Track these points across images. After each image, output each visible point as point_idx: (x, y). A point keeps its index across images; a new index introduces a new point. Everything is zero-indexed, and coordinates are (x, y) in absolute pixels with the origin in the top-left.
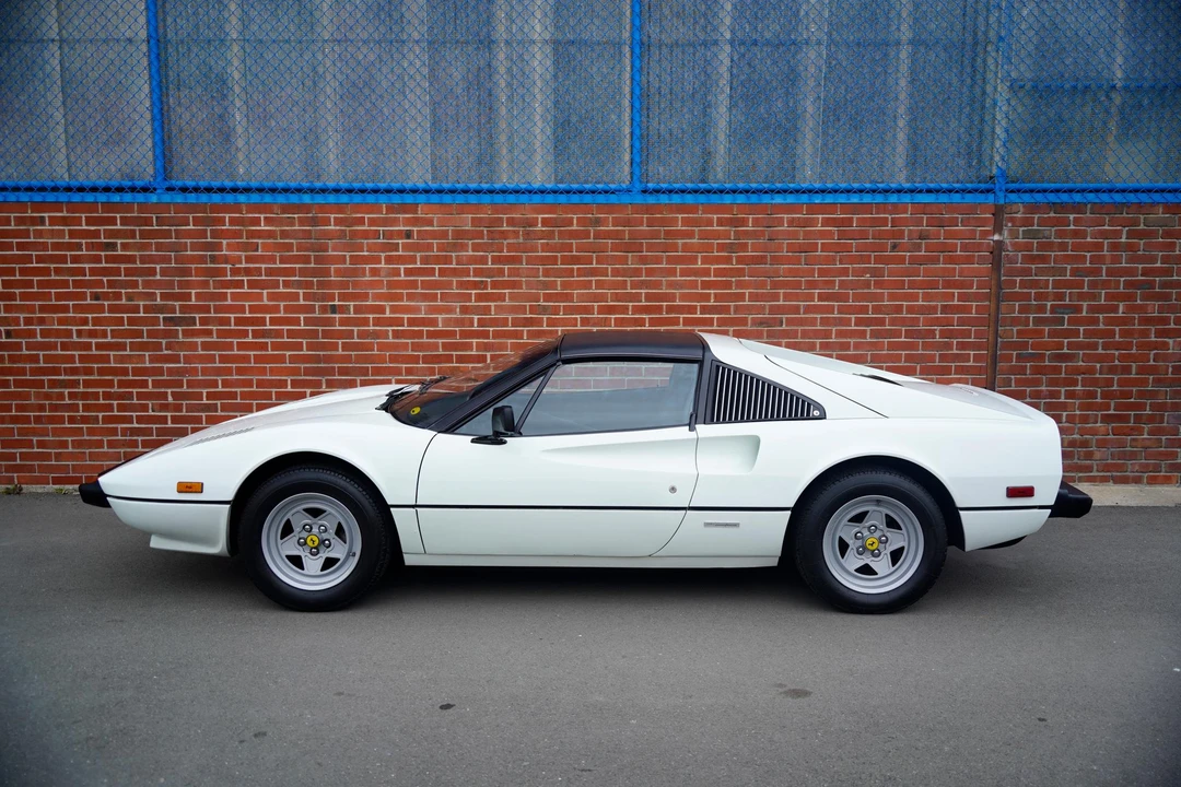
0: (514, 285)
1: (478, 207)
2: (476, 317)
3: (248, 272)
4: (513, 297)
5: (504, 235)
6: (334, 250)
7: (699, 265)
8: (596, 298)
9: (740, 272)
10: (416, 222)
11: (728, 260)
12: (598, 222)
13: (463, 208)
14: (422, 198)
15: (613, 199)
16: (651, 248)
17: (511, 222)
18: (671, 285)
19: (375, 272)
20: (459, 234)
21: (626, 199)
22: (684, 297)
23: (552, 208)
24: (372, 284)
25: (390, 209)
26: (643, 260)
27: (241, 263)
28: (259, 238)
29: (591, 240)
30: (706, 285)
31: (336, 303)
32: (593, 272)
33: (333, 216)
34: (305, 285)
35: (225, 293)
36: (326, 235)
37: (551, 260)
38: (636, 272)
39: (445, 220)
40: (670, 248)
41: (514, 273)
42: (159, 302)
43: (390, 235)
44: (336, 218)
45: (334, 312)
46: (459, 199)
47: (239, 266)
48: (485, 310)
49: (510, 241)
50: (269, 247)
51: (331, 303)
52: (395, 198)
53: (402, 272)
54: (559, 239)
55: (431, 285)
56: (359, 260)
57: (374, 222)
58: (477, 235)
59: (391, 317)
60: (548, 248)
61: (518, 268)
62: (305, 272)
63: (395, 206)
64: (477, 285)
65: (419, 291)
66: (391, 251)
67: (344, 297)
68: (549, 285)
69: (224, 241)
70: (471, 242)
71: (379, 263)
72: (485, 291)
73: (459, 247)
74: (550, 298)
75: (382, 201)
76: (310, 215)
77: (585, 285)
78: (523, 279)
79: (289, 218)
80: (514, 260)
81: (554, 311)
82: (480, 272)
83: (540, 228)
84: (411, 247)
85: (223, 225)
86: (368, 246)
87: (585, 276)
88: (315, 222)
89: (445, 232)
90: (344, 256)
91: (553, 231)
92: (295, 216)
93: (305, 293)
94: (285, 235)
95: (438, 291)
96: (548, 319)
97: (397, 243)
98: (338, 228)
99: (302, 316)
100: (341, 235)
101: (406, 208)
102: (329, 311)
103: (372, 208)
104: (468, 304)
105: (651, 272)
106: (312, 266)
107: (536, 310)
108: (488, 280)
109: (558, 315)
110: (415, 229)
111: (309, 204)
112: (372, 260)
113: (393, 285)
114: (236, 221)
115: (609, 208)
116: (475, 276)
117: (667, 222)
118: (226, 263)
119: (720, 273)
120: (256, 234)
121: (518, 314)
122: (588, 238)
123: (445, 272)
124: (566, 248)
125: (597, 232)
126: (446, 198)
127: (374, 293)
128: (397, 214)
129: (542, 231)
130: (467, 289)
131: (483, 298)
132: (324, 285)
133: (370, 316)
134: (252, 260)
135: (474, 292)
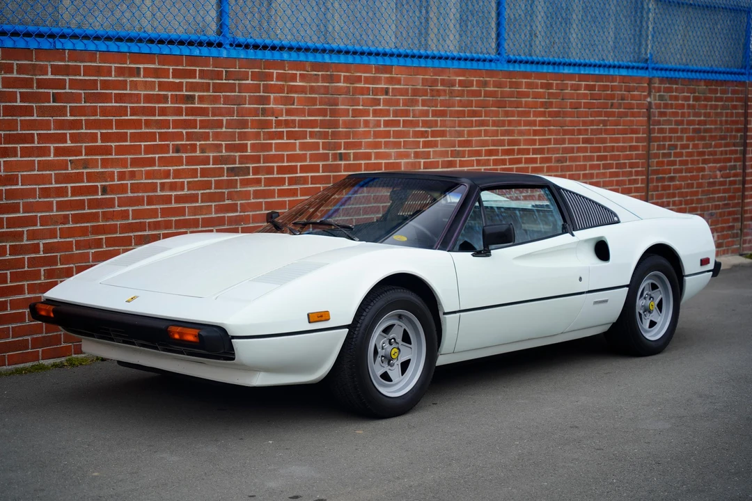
0: (443, 134)
1: (425, 70)
2: (422, 161)
3: (287, 124)
4: (444, 144)
5: (439, 93)
6: (341, 105)
7: (532, 118)
9: (548, 123)
10: (391, 81)
11: (544, 114)
12: (485, 84)
13: (418, 71)
14: (395, 60)
16: (511, 104)
17: (443, 83)
19: (367, 123)
20: (416, 92)
21: (500, 67)
23: (462, 72)
24: (366, 134)
25: (378, 70)
26: (507, 114)
27: (282, 116)
28: (296, 92)
29: (482, 98)
30: (536, 133)
31: (342, 151)
32: (483, 123)
33: (343, 74)
34: (325, 135)
35: (271, 143)
36: (338, 91)
37: (462, 114)
38: (503, 123)
39: (408, 81)
40: (519, 105)
41: (444, 124)
42: (224, 153)
43: (376, 92)
44: (344, 76)
45: (341, 160)
46: (416, 62)
47: (280, 118)
48: (427, 155)
49: (442, 98)
50: (301, 101)
51: (339, 152)
52: (380, 61)
53: (382, 123)
54: (467, 97)
55: (398, 134)
56: (357, 113)
57: (367, 80)
58: (425, 93)
59: (374, 163)
60: (461, 104)
61: (445, 120)
62: (324, 124)
63: (381, 67)
64: (423, 134)
65: (391, 140)
66: (376, 106)
67: (347, 146)
68: (460, 134)
69: (272, 96)
70: (421, 98)
71: (369, 116)
72: (427, 139)
73: (414, 103)
74: (461, 144)
75: (372, 63)
76: (329, 73)
77: (479, 133)
78: (448, 129)
79: (316, 75)
80: (443, 114)
81: (462, 154)
82: (425, 124)
83: (457, 88)
84: (387, 102)
85: (273, 81)
86: (363, 101)
87: (479, 126)
88: (332, 79)
89: (407, 89)
90: (348, 109)
91: (463, 90)
92: (320, 73)
93: (323, 143)
94: (313, 90)
95: (402, 140)
96: (460, 161)
97: (380, 99)
98: (345, 85)
99: (321, 163)
100: (347, 91)
101: (387, 69)
102: (338, 157)
103: (367, 68)
104: (418, 150)
105: (510, 123)
106: (328, 118)
107: (454, 154)
108: (429, 130)
109: (464, 157)
110: (391, 87)
111: (328, 63)
112: (366, 113)
113: (377, 134)
114: (280, 77)
115: (491, 73)
116: (422, 127)
117: (518, 85)
118: (273, 116)
119: (542, 123)
120: (293, 89)
121: (444, 157)
122: (481, 96)
123: (406, 123)
124: (470, 104)
125: (485, 91)
126: (409, 62)
127: (365, 142)
128: (382, 73)
129: (459, 90)
130: (418, 138)
131: (426, 144)
132: (335, 135)
133: (363, 162)
134: (289, 112)
135: (422, 140)
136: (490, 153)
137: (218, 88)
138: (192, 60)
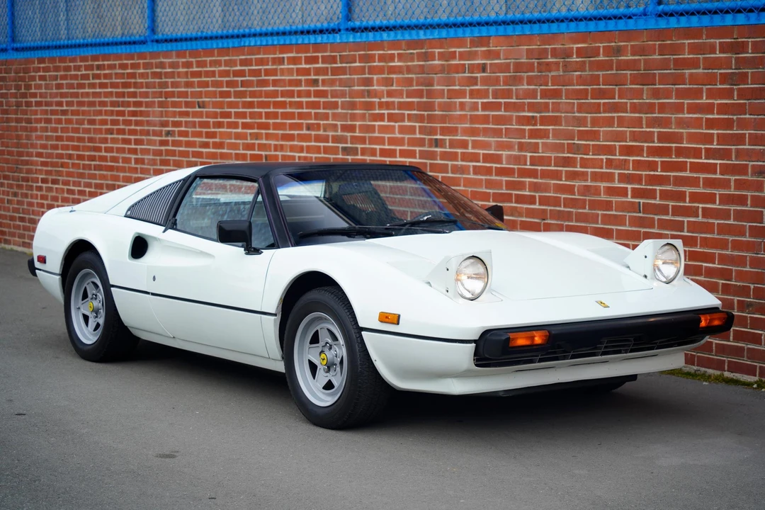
0: (555, 121)
1: (529, 39)
2: (529, 154)
3: (388, 105)
4: (557, 134)
5: (548, 67)
6: (438, 85)
7: (704, 100)
8: (619, 137)
9: (740, 109)
10: (489, 55)
11: (728, 94)
12: (619, 51)
13: (523, 39)
14: (492, 30)
15: (631, 24)
16: (664, 79)
17: (555, 53)
18: (681, 123)
19: (462, 105)
20: (519, 67)
21: (642, 24)
22: (692, 138)
23: (583, 37)
24: (462, 119)
25: (473, 44)
26: (656, 94)
27: (384, 97)
28: (394, 73)
29: (614, 72)
30: (711, 124)
31: (438, 137)
32: (616, 108)
33: (437, 51)
34: (420, 118)
35: (374, 126)
36: (433, 70)
37: (583, 94)
38: (650, 108)
39: (508, 53)
40: (678, 79)
41: (557, 108)
42: (339, 133)
43: (472, 68)
44: (439, 53)
45: (436, 146)
46: (518, 30)
47: (383, 100)
48: (535, 148)
49: (553, 73)
50: (400, 82)
51: (435, 137)
52: (476, 32)
53: (480, 106)
54: (590, 70)
55: (498, 120)
56: (453, 94)
57: (462, 56)
58: (530, 68)
59: (472, 153)
60: (582, 80)
61: (559, 103)
62: (421, 106)
63: (476, 39)
64: (530, 120)
65: (491, 126)
66: (473, 85)
67: (445, 131)
68: (582, 122)
69: (375, 77)
70: (525, 75)
71: (465, 97)
72: (535, 127)
73: (516, 81)
74: (582, 135)
75: (467, 35)
76: (423, 51)
77: (609, 122)
78: (563, 115)
79: (411, 53)
80: (556, 94)
81: (585, 150)
82: (532, 107)
83: (575, 59)
84: (486, 81)
85: (375, 62)
86: (459, 80)
87: (609, 112)
88: (427, 57)
89: (508, 64)
90: (444, 90)
91: (584, 62)
92: (415, 51)
93: (419, 126)
94: (409, 70)
95: (503, 127)
96: (581, 158)
97: (477, 77)
98: (440, 62)
99: (418, 149)
100: (442, 69)
101: (483, 41)
102: (434, 144)
103: (461, 42)
104: (523, 140)
105: (662, 108)
106: (425, 100)
107: (572, 149)
108: (538, 115)
109: (588, 155)
110: (488, 62)
111: (422, 40)
112: (461, 94)
113: (474, 119)
114: (382, 58)
115: (628, 35)
116: (529, 111)
117: (676, 49)
118: (376, 97)
119: (723, 109)
120: (392, 70)
121: (558, 152)
122: (612, 69)
123: (508, 107)
124: (595, 80)
125: (619, 62)
126: (510, 29)
127: (462, 128)
128: (477, 47)
129: (576, 62)
130: (523, 125)
131: (534, 134)
132: (431, 119)
133: (459, 151)
134: (390, 94)
135: (527, 128)
136: (628, 151)
137: (336, 71)
138: (317, 47)
